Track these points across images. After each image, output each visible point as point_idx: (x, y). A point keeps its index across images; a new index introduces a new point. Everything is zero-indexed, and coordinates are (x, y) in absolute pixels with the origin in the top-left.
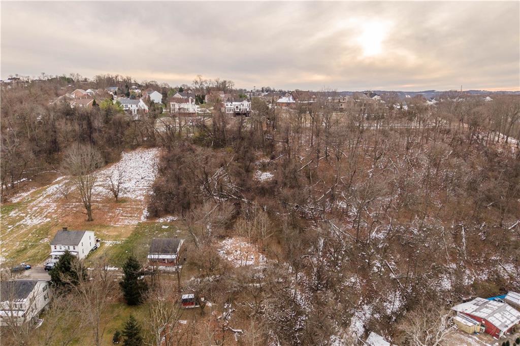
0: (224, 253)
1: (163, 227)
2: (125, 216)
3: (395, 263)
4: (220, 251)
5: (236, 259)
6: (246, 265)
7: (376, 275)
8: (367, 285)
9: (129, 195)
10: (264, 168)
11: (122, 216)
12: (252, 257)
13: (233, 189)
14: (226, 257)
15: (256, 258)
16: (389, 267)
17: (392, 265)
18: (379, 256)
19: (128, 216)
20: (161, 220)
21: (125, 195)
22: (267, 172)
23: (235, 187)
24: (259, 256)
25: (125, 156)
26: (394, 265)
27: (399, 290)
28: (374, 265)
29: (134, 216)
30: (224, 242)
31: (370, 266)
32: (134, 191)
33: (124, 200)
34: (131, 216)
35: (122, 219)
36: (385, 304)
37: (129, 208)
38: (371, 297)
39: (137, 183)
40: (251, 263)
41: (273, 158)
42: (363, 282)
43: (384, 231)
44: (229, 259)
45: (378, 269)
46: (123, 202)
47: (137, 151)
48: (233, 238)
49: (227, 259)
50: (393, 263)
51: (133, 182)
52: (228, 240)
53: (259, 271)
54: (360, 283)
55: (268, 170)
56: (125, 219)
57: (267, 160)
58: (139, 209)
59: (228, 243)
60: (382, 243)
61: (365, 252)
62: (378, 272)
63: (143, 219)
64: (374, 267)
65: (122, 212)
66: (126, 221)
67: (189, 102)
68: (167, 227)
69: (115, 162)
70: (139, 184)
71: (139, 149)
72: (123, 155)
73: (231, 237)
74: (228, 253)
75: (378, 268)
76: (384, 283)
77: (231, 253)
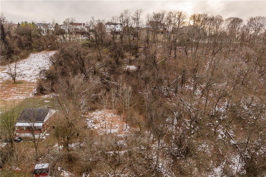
0: (92, 122)
1: (46, 101)
2: (17, 93)
3: (233, 131)
4: (88, 121)
5: (102, 128)
6: (110, 133)
7: (221, 141)
8: (215, 150)
9: (26, 79)
10: (131, 63)
11: (15, 93)
12: (117, 126)
13: (106, 76)
14: (93, 125)
15: (120, 127)
16: (229, 135)
17: (231, 133)
18: (221, 126)
19: (19, 94)
20: (46, 96)
21: (23, 79)
22: (132, 66)
23: (108, 74)
24: (123, 125)
25: (32, 55)
26: (233, 133)
27: (238, 153)
28: (218, 133)
29: (24, 93)
30: (94, 113)
31: (216, 134)
32: (31, 76)
33: (20, 82)
34: (22, 94)
35: (14, 95)
36: (230, 166)
37: (22, 87)
38: (219, 161)
39: (35, 71)
40: (116, 131)
41: (137, 57)
42: (211, 148)
43: (223, 107)
44: (96, 128)
45: (222, 137)
46: (19, 84)
47: (42, 52)
48: (102, 111)
49: (93, 127)
50: (232, 132)
51: (32, 70)
52: (98, 112)
53: (122, 139)
54: (209, 149)
55: (134, 64)
56: (16, 95)
57: (133, 58)
58: (31, 88)
59: (97, 115)
60: (222, 116)
61: (211, 123)
62: (222, 138)
63: (31, 95)
64: (219, 135)
65: (16, 90)
66: (17, 97)
67: (82, 25)
68: (49, 101)
69: (24, 59)
70: (36, 72)
71: (43, 52)
72: (31, 55)
73: (100, 109)
74: (95, 123)
75: (222, 135)
76: (227, 148)
77: (98, 122)
